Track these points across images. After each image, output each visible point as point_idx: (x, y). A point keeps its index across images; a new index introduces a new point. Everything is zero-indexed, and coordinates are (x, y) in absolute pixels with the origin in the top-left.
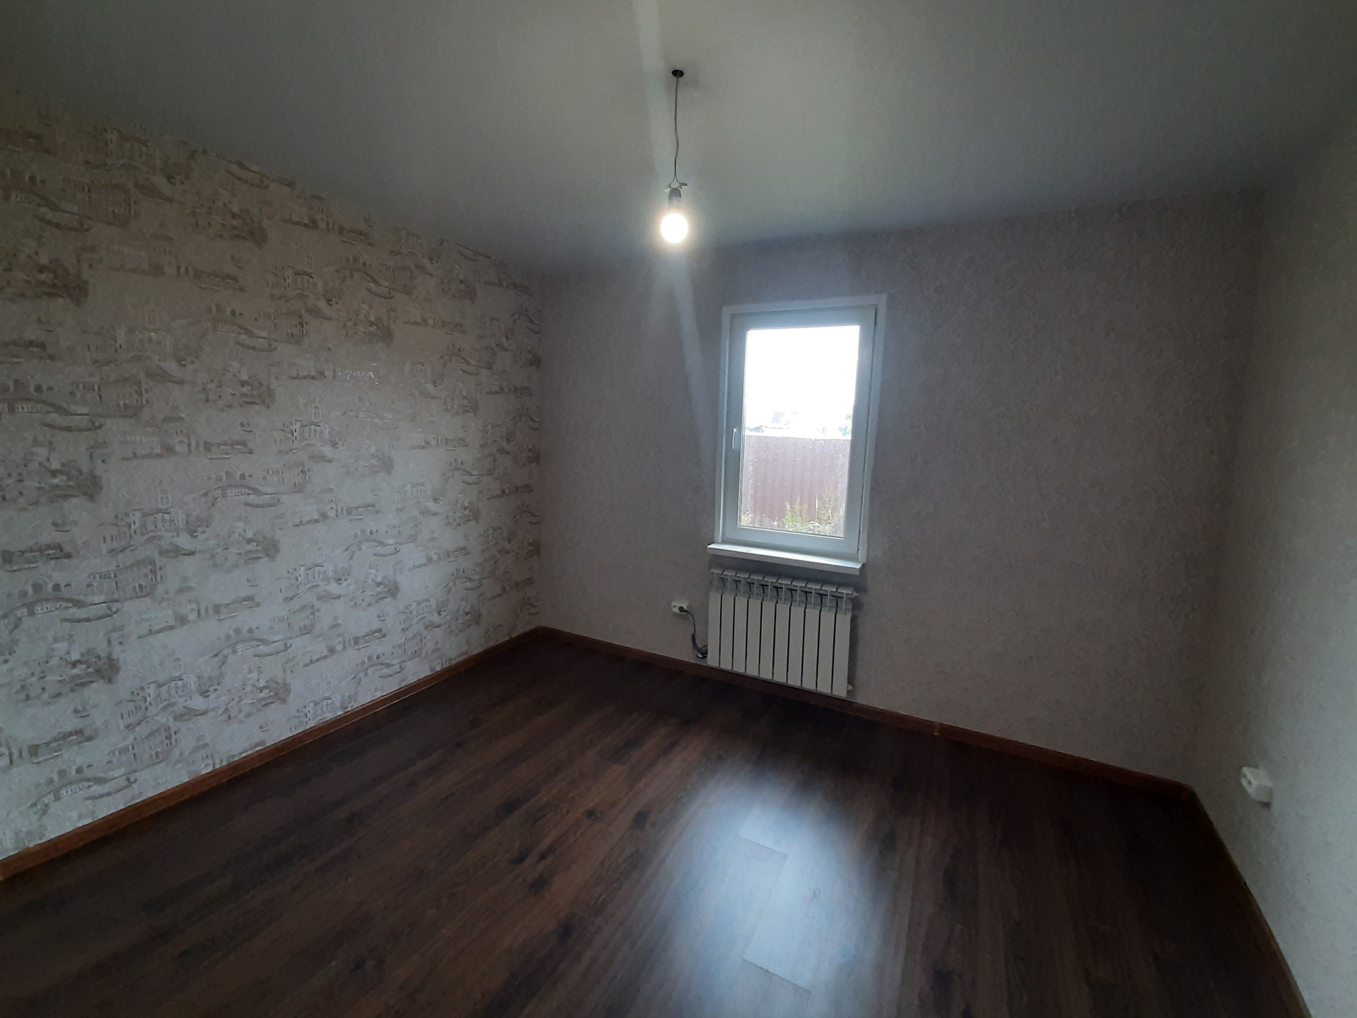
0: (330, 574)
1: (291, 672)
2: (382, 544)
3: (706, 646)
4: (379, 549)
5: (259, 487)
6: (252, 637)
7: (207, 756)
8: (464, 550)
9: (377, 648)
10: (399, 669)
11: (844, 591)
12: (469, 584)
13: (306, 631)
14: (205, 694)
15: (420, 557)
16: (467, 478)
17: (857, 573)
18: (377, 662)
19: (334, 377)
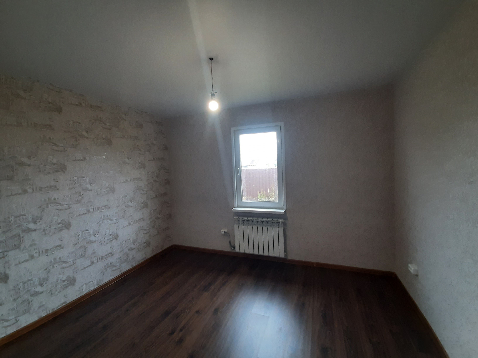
0: (91, 233)
1: (76, 273)
2: (111, 220)
3: (235, 245)
4: (110, 222)
5: (61, 203)
6: (61, 260)
7: (44, 310)
8: (143, 219)
9: (110, 260)
10: (119, 267)
11: (280, 220)
12: (145, 232)
13: (82, 256)
14: (41, 285)
15: (127, 223)
16: (142, 192)
17: (284, 213)
18: (111, 265)
19: (90, 159)
